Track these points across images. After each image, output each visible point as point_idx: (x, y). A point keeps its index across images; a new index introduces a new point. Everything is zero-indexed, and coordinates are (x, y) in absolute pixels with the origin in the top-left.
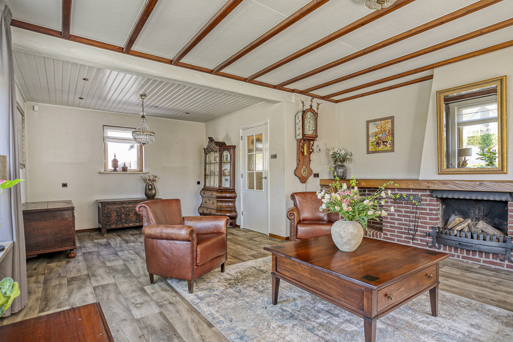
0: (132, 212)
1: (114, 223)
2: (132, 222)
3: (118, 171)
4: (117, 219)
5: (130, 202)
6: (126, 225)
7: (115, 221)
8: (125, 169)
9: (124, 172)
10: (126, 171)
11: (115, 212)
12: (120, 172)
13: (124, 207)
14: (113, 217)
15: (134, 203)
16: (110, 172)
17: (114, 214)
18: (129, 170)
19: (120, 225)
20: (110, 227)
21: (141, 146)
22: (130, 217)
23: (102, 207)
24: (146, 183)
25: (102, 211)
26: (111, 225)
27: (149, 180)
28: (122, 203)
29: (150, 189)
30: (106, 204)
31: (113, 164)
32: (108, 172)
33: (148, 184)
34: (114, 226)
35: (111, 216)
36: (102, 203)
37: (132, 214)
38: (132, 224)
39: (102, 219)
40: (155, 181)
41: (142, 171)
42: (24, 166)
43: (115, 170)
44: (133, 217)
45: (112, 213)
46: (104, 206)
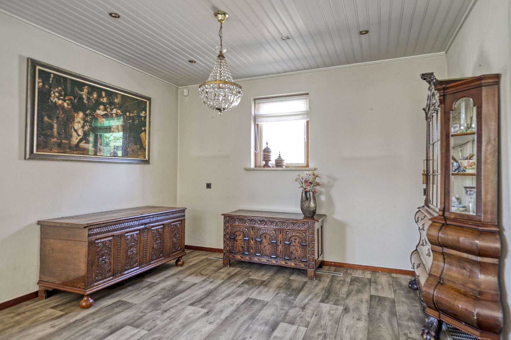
0: (265, 237)
1: (239, 251)
2: (265, 255)
3: (270, 167)
4: (243, 245)
5: (262, 221)
7: (241, 249)
8: (279, 163)
9: (277, 169)
10: (281, 166)
11: (242, 234)
12: (273, 169)
13: (253, 228)
14: (239, 242)
15: (269, 223)
16: (259, 169)
17: (240, 237)
18: (284, 164)
19: (247, 258)
20: (234, 256)
21: (308, 122)
22: (263, 246)
23: (225, 223)
24: (302, 187)
25: (225, 229)
26: (236, 253)
27: (306, 182)
28: (251, 220)
29: (307, 199)
30: (229, 219)
31: (264, 155)
32: (257, 168)
33: (305, 189)
34: (239, 257)
35: (236, 239)
36: (225, 216)
37: (265, 242)
38: (264, 260)
39: (224, 241)
40: (318, 184)
41: (308, 166)
42: (147, 162)
43: (266, 165)
44: (266, 247)
45: (237, 233)
46: (228, 222)
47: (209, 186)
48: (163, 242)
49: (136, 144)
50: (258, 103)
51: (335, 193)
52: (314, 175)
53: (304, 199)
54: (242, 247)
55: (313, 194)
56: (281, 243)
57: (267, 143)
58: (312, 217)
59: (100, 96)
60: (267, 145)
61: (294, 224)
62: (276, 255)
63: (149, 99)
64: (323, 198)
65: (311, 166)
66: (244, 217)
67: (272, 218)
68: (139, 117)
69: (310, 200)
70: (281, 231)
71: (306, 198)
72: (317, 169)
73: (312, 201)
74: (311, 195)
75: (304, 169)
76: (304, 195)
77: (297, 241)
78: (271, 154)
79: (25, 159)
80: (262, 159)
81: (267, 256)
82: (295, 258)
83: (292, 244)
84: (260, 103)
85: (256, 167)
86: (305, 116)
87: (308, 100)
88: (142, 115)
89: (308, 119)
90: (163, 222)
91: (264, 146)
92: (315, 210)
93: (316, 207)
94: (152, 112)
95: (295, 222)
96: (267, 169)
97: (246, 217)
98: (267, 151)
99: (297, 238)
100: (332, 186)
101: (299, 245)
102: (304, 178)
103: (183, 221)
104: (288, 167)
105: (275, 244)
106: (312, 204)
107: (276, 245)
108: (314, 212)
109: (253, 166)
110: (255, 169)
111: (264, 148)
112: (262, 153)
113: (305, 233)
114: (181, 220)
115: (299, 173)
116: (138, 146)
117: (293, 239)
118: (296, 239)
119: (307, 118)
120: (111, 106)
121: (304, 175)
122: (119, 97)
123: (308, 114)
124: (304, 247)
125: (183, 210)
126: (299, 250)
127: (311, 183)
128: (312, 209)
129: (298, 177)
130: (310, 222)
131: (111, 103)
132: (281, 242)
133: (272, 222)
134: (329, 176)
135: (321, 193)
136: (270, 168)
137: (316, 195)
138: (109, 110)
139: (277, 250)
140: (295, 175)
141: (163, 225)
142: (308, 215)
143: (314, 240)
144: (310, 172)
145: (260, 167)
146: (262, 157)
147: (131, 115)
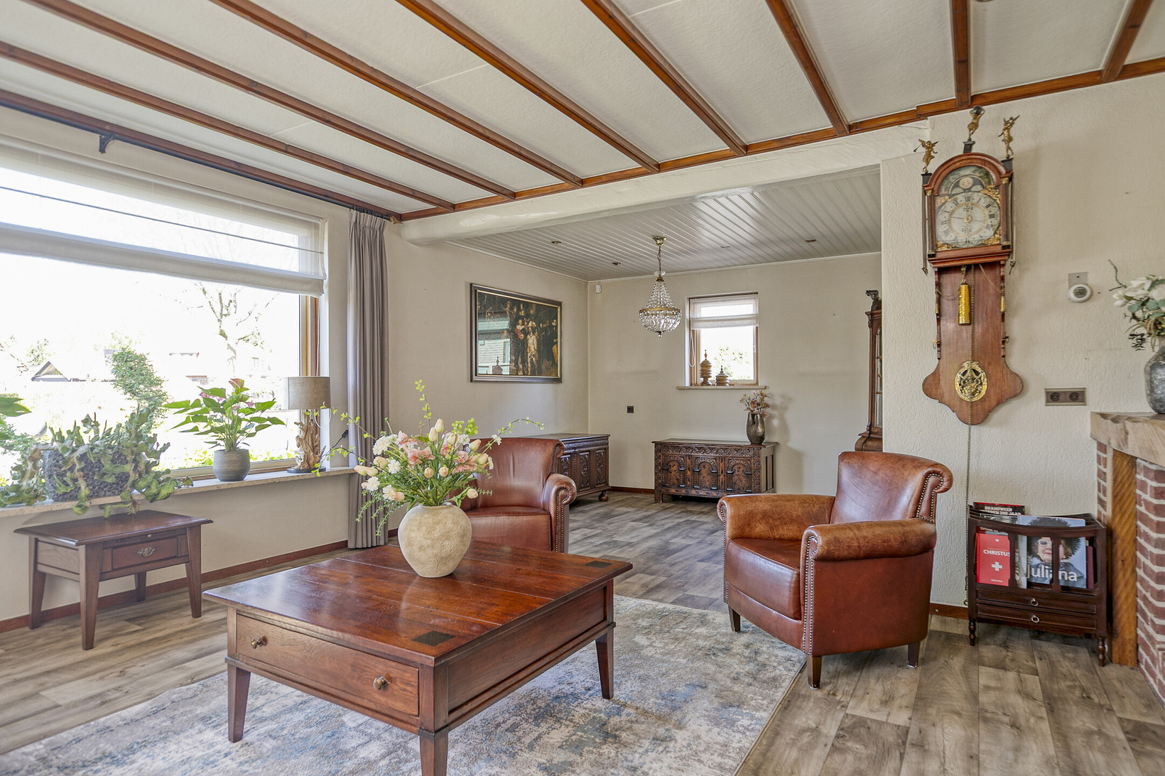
0: (704, 467)
1: (674, 484)
2: (704, 487)
3: (710, 385)
4: (678, 477)
5: (701, 448)
6: (693, 493)
7: (676, 482)
8: (721, 380)
9: (719, 387)
10: (723, 384)
11: (676, 464)
12: (713, 387)
13: (690, 457)
14: (673, 473)
15: (708, 451)
16: (696, 387)
17: (675, 468)
18: (728, 381)
19: (684, 491)
20: (668, 490)
21: (757, 328)
22: (701, 477)
23: (656, 452)
24: (748, 409)
25: (656, 459)
26: (670, 487)
27: (753, 403)
28: (687, 448)
29: (754, 423)
30: (661, 447)
31: (702, 370)
32: (693, 387)
33: (752, 411)
34: (673, 491)
35: (670, 470)
36: (656, 444)
37: (704, 472)
38: (702, 493)
39: (656, 473)
40: (767, 406)
41: (757, 384)
42: (559, 380)
43: (705, 383)
44: (706, 478)
45: (671, 464)
46: (660, 451)
47: (630, 410)
48: (589, 471)
49: (549, 360)
50: (694, 303)
51: (790, 416)
52: (762, 395)
53: (751, 423)
54: (677, 479)
55: (761, 416)
56: (722, 473)
57: (706, 355)
58: (760, 444)
59: (519, 310)
60: (706, 357)
61: (737, 451)
62: (717, 486)
63: (560, 304)
64: (775, 422)
65: (761, 384)
66: (679, 444)
67: (713, 445)
68: (551, 326)
69: (757, 424)
70: (723, 459)
71: (753, 421)
72: (769, 388)
73: (760, 424)
74: (759, 417)
75: (752, 387)
76: (750, 418)
77: (741, 469)
78: (712, 369)
79: (471, 381)
80: (699, 375)
81: (707, 488)
82: (739, 489)
83: (734, 474)
84: (696, 303)
85: (691, 385)
86: (754, 321)
87: (757, 301)
88: (554, 324)
89: (758, 325)
90: (589, 448)
91: (702, 359)
92: (763, 435)
93: (764, 432)
94: (563, 320)
95: (738, 448)
96: (706, 387)
97: (681, 444)
98: (706, 366)
99: (741, 466)
100: (786, 408)
101: (743, 474)
102: (751, 399)
103: (606, 450)
104: (733, 385)
105: (715, 475)
106: (760, 430)
107: (717, 475)
108: (762, 438)
109: (687, 384)
110: (691, 387)
111: (701, 361)
112: (699, 368)
113: (750, 460)
114: (605, 449)
115: (745, 392)
116: (551, 362)
117: (736, 467)
118: (739, 468)
119: (756, 324)
120: (527, 319)
121: (752, 394)
122: (534, 307)
123: (757, 318)
124: (749, 476)
125: (607, 437)
126: (744, 480)
127: (758, 404)
128: (759, 435)
129: (743, 396)
130: (756, 447)
131: (528, 316)
132: (722, 471)
133: (712, 449)
134: (783, 396)
135: (771, 417)
136: (709, 387)
137: (764, 419)
138: (526, 323)
139: (717, 480)
140: (740, 395)
141: (589, 451)
142: (755, 441)
143: (759, 469)
144: (758, 392)
145: (696, 385)
146: (699, 372)
147: (545, 326)
